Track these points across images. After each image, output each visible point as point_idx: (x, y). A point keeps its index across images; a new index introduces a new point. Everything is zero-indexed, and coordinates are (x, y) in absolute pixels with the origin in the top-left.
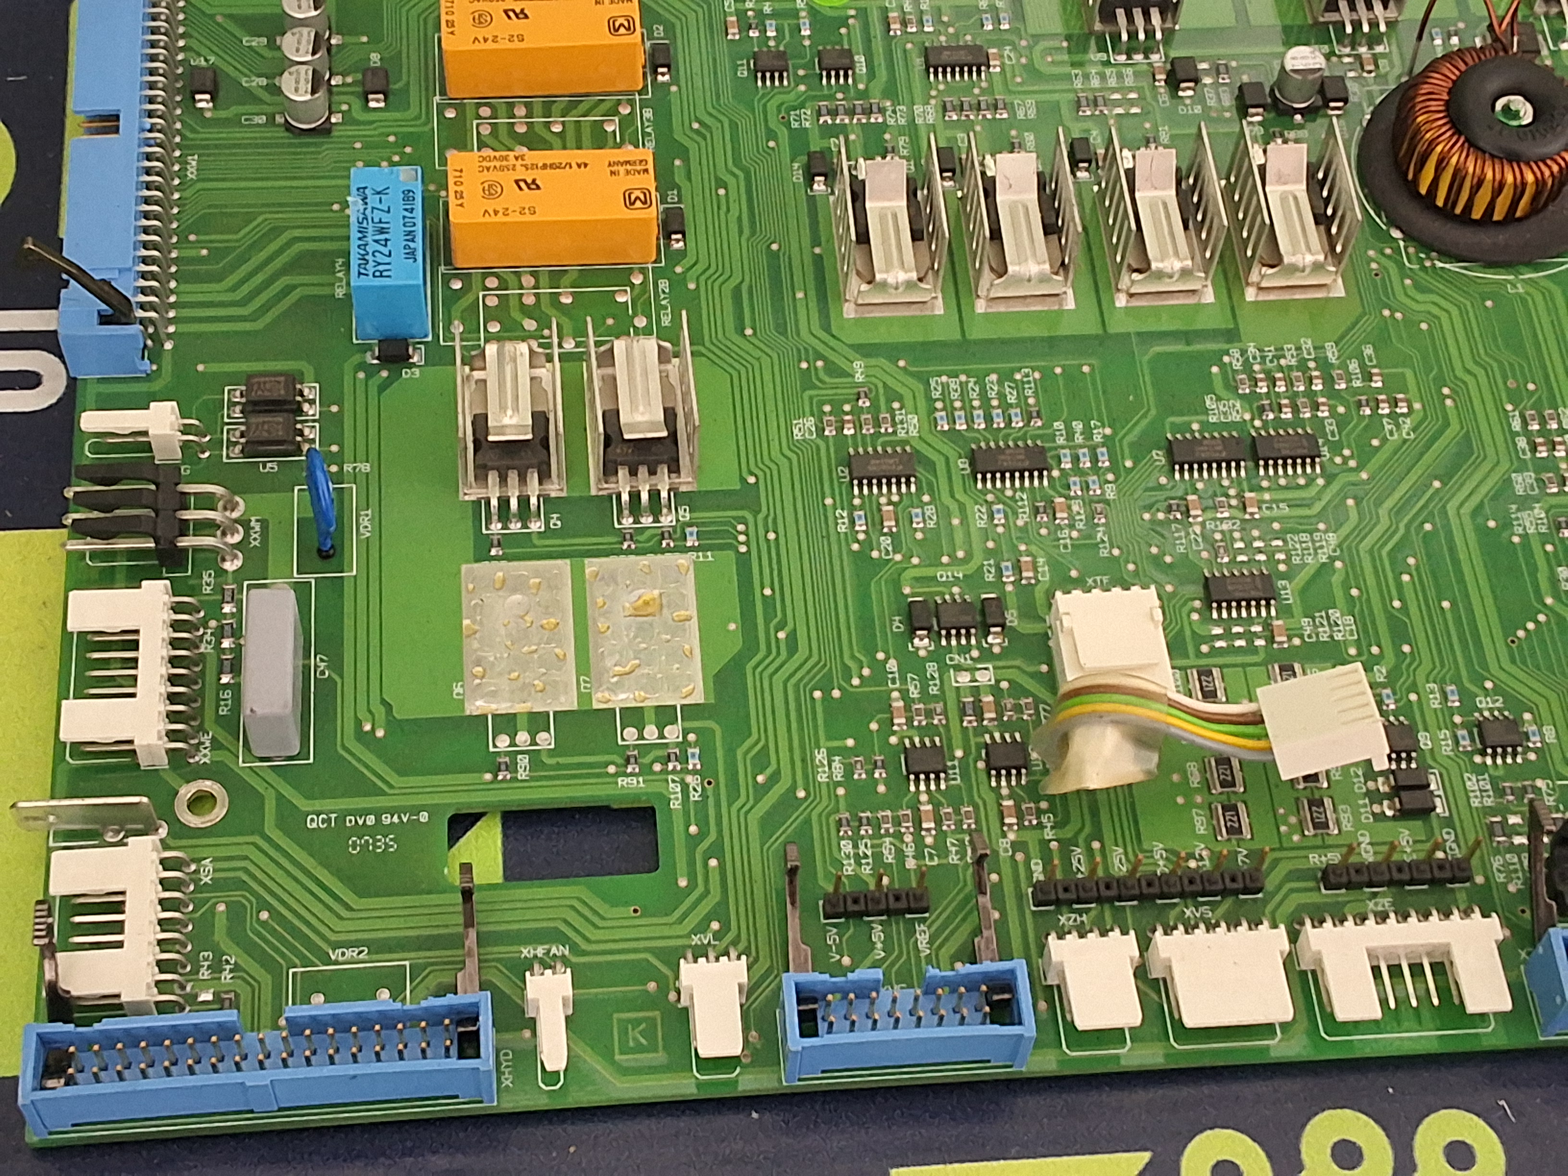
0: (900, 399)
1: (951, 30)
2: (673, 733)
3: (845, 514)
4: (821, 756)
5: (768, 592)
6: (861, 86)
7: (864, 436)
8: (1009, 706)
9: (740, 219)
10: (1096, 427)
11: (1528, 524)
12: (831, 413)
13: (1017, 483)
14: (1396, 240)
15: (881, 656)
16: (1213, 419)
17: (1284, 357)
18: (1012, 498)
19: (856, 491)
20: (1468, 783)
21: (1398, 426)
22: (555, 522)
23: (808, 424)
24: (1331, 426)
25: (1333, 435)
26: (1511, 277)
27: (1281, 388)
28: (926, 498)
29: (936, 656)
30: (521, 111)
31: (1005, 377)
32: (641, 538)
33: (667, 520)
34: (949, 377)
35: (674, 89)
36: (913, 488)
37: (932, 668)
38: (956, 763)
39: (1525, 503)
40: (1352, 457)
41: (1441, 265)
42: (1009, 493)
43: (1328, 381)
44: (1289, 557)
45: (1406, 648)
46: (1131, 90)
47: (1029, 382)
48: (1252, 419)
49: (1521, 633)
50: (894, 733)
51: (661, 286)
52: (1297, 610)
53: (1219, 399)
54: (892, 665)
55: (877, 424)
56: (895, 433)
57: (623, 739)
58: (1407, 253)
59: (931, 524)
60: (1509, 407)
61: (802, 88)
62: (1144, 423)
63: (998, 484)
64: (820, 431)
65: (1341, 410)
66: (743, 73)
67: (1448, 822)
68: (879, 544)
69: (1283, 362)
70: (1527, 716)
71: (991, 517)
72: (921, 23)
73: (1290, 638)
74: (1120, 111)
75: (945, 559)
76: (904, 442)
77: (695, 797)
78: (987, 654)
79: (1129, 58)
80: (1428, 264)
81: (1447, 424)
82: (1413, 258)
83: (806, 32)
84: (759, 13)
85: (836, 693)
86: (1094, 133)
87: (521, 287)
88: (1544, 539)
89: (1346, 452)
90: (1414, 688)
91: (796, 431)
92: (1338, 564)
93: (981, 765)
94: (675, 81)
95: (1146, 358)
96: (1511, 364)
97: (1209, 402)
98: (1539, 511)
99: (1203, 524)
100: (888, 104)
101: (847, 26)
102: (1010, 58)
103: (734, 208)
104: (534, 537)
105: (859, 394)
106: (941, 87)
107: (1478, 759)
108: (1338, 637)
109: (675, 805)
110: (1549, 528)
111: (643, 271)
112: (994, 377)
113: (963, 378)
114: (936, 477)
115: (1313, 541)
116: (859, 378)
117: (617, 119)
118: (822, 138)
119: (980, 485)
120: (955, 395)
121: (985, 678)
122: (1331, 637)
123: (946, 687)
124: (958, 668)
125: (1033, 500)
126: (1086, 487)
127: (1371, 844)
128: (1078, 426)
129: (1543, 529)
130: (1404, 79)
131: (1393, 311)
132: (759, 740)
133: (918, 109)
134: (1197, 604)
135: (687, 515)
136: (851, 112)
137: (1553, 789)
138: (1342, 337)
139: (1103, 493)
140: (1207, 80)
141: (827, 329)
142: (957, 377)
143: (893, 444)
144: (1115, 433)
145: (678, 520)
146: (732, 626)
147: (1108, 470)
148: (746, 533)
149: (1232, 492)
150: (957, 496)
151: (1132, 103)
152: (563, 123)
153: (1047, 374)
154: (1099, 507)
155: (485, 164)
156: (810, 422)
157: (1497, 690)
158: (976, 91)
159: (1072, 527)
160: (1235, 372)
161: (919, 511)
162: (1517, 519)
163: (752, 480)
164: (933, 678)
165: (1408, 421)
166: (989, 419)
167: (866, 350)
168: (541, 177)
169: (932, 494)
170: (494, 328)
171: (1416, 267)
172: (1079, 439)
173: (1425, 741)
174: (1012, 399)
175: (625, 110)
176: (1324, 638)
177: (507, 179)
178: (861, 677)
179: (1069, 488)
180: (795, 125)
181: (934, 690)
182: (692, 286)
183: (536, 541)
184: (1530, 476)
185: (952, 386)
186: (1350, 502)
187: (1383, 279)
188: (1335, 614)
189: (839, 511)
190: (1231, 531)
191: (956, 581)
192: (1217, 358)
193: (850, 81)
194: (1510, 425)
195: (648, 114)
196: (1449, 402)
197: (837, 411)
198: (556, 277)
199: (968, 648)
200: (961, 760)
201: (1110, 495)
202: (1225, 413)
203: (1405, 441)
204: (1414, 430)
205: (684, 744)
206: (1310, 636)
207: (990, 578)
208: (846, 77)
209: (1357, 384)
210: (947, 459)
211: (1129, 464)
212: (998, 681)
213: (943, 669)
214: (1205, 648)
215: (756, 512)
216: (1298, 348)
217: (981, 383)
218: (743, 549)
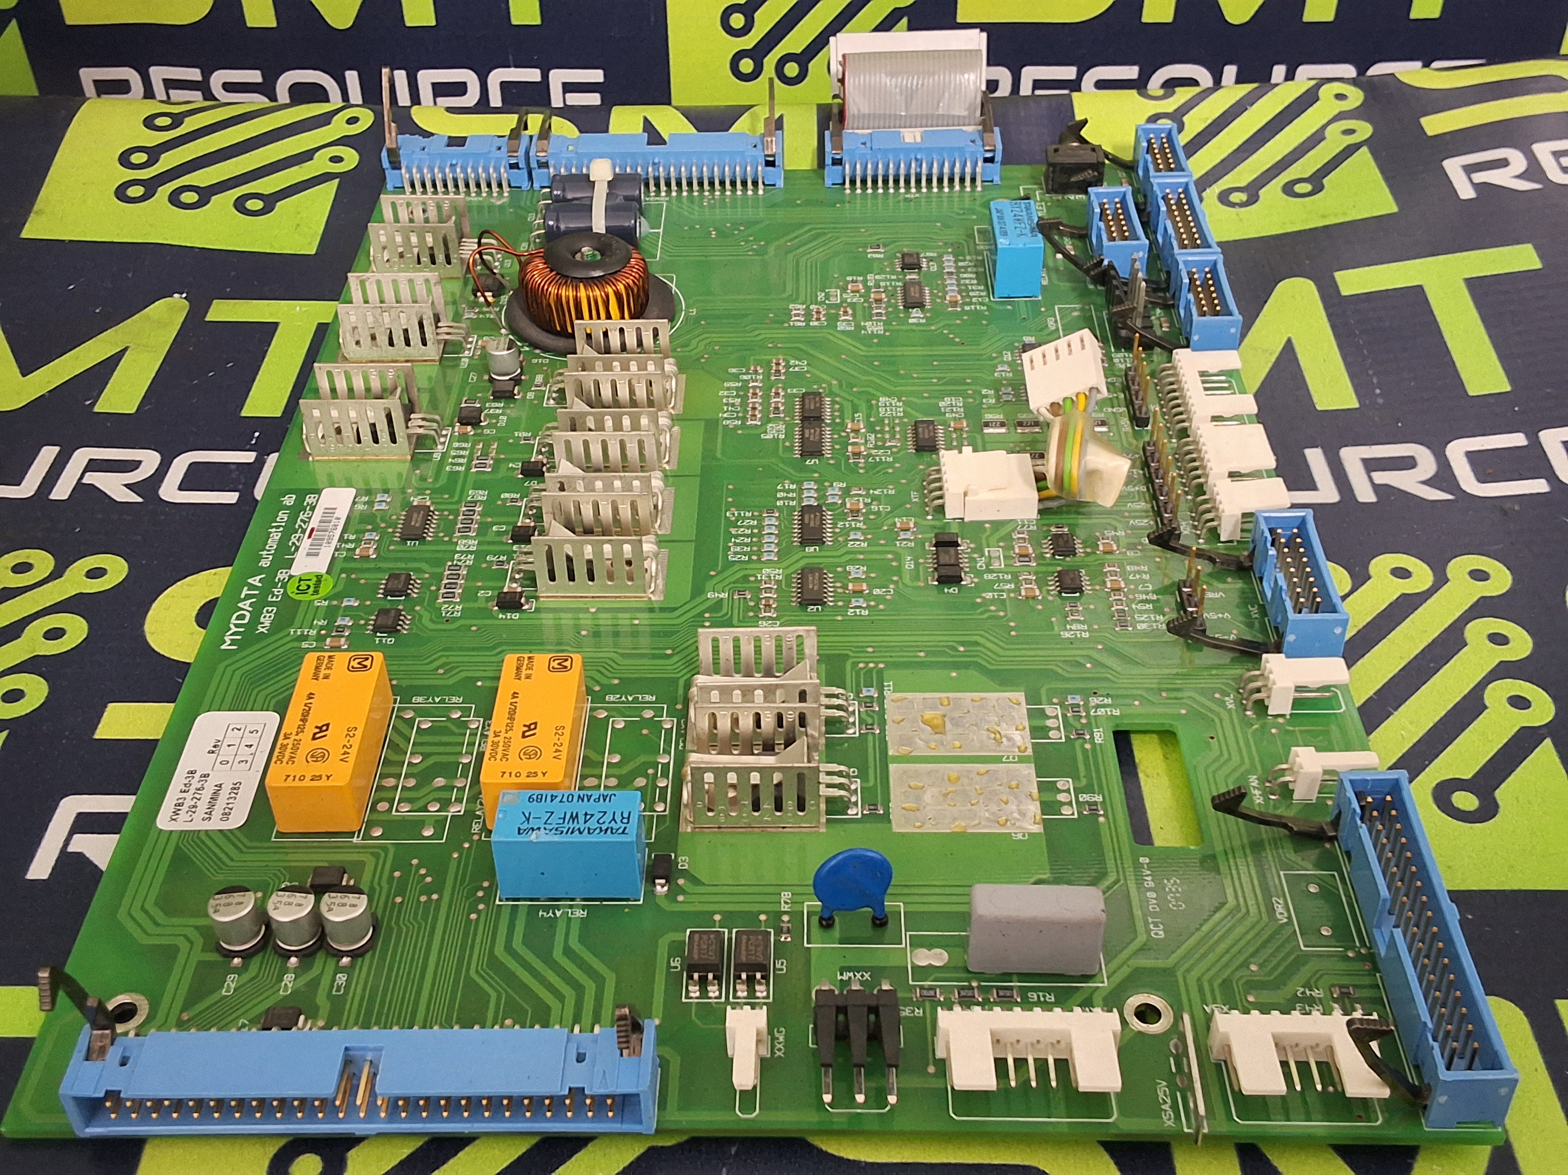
0: (746, 576)
1: (382, 525)
2: (1053, 711)
3: (852, 611)
4: (1067, 635)
5: (922, 654)
6: (427, 576)
7: (780, 597)
11: (877, 328)
12: (755, 613)
13: (831, 526)
15: (979, 601)
16: (783, 437)
17: (733, 403)
18: (843, 529)
19: (832, 602)
21: (797, 365)
22: (851, 771)
24: (793, 391)
25: (801, 390)
26: (682, 312)
28: (839, 570)
29: (979, 574)
30: (390, 782)
31: (732, 524)
32: (870, 722)
33: (852, 706)
34: (729, 550)
36: (832, 574)
37: (989, 577)
39: (861, 328)
42: (838, 530)
44: (898, 417)
45: (969, 381)
46: (474, 445)
47: (739, 514)
48: (785, 421)
49: (957, 340)
50: (1046, 598)
52: (941, 417)
54: (987, 595)
55: (770, 588)
56: (778, 581)
57: (1060, 739)
59: (863, 569)
60: (786, 324)
61: (418, 608)
62: (783, 466)
63: (831, 533)
64: (773, 618)
65: (780, 385)
66: (388, 642)
68: (880, 595)
69: (737, 404)
71: (860, 539)
72: (369, 540)
73: (962, 423)
74: (493, 452)
75: (895, 564)
76: (788, 577)
77: (1109, 701)
78: (980, 550)
81: (797, 348)
83: (354, 604)
84: (324, 628)
85: (1012, 624)
89: (815, 387)
90: (999, 381)
92: (904, 399)
93: (1069, 559)
95: (724, 459)
96: (753, 320)
97: (767, 437)
98: (868, 323)
99: (870, 449)
100: (449, 563)
101: (357, 580)
102: (422, 498)
104: (865, 785)
105: (740, 596)
106: (439, 536)
108: (961, 404)
109: (1116, 713)
113: (731, 544)
114: (821, 564)
115: (886, 406)
116: (723, 595)
117: (418, 719)
118: (475, 600)
119: (831, 542)
120: (747, 549)
121: (996, 552)
123: (1007, 572)
124: (989, 564)
126: (835, 495)
128: (781, 495)
129: (881, 323)
132: (1057, 665)
133: (460, 548)
134: (935, 457)
138: (721, 380)
139: (840, 488)
141: (672, 609)
142: (729, 547)
143: (789, 583)
144: (789, 479)
145: (854, 700)
146: (954, 674)
147: (821, 484)
148: (867, 663)
149: (844, 435)
150: (838, 555)
151: (487, 446)
153: (731, 505)
154: (853, 490)
158: (448, 518)
160: (742, 424)
161: (852, 574)
164: (997, 576)
166: (771, 535)
167: (698, 590)
168: (522, 722)
169: (836, 567)
172: (792, 495)
174: (754, 523)
175: (411, 714)
176: (963, 409)
177: (520, 743)
178: (998, 611)
179: (835, 503)
180: (458, 614)
181: (1009, 577)
182: (615, 683)
183: (871, 787)
185: (737, 550)
186: (855, 390)
188: (942, 404)
189: (849, 614)
190: (877, 438)
191: (915, 560)
192: (730, 431)
193: (418, 582)
196: (780, 345)
197: (755, 609)
199: (972, 559)
201: (843, 485)
202: (778, 431)
203: (808, 365)
204: (800, 360)
205: (1063, 705)
206: (961, 415)
207: (912, 544)
209: (760, 377)
210: (806, 557)
211: (816, 475)
212: (1000, 547)
213: (989, 571)
215: (847, 656)
216: (727, 397)
217: (736, 536)
218: (881, 666)
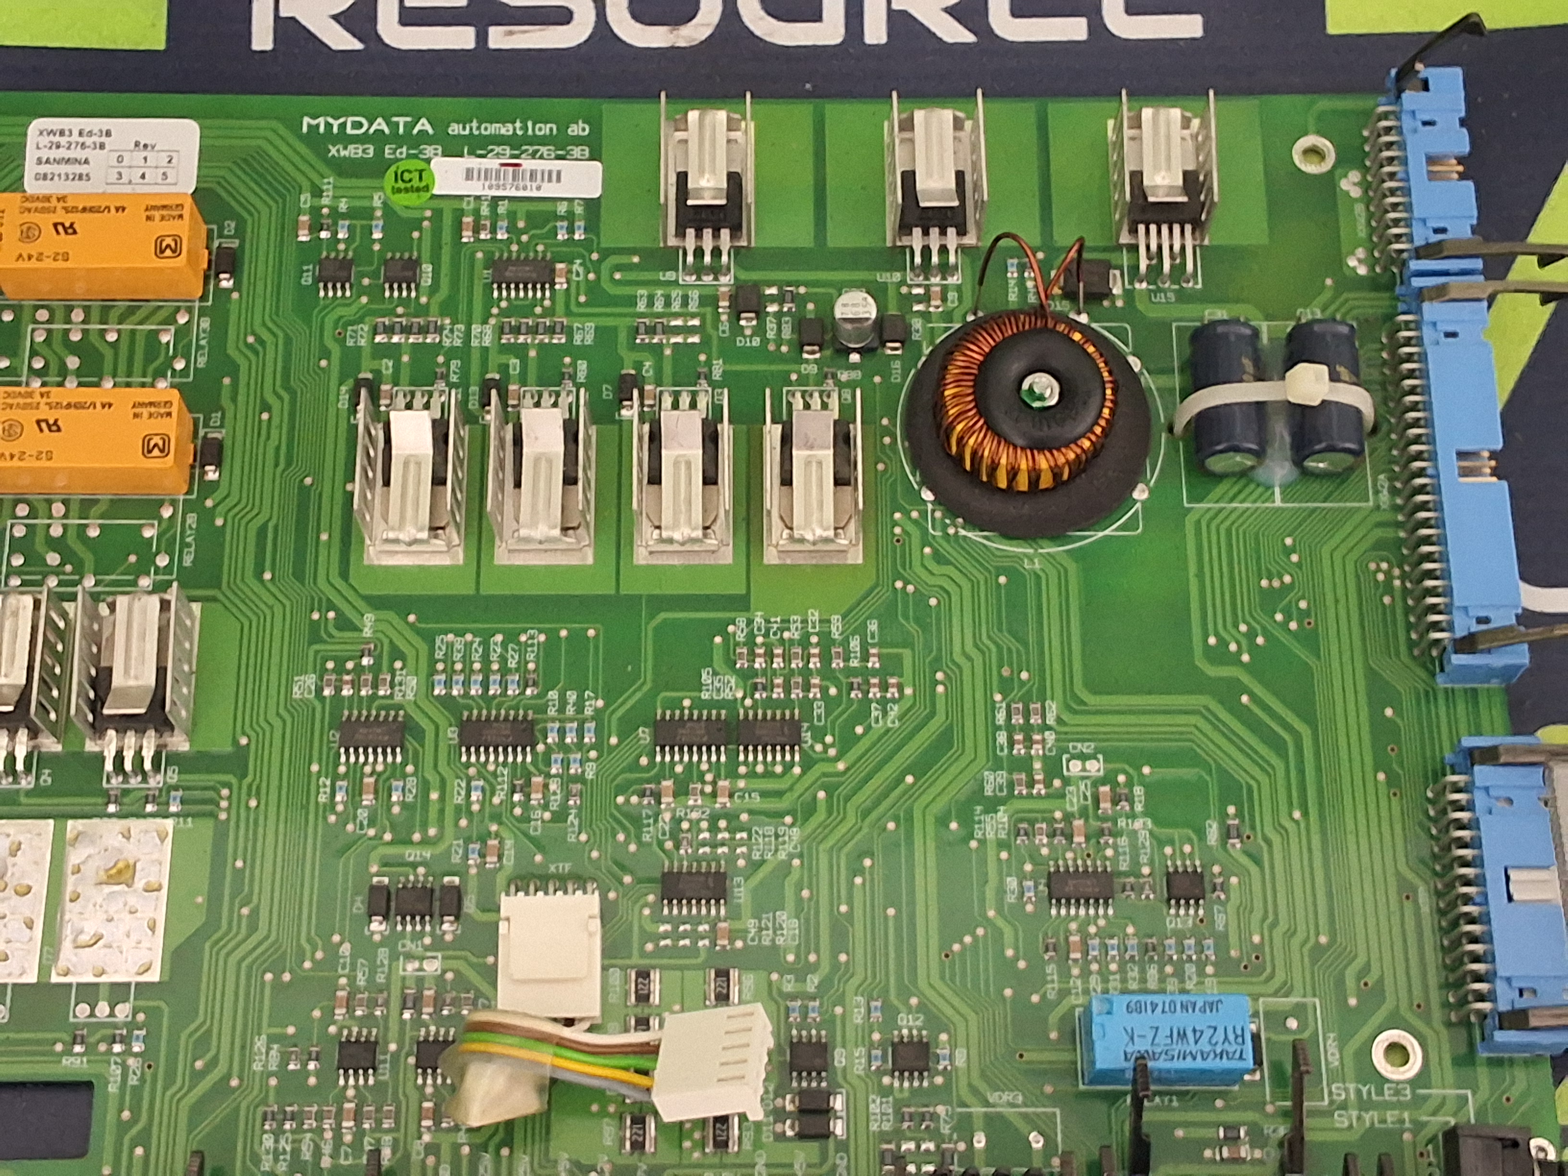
0: (403, 657)
1: (524, 238)
2: (123, 1011)
3: (328, 783)
4: (260, 1043)
5: (239, 864)
6: (424, 300)
7: (361, 698)
8: (448, 1001)
9: (278, 449)
10: (589, 698)
11: (988, 828)
12: (333, 670)
13: (501, 758)
14: (924, 502)
15: (336, 938)
16: (705, 696)
17: (789, 629)
18: (494, 774)
19: (343, 759)
20: (872, 1106)
21: (885, 713)
22: (46, 778)
23: (309, 682)
24: (819, 709)
25: (819, 720)
26: (1031, 551)
27: (778, 663)
28: (410, 769)
29: (389, 941)
30: (78, 316)
31: (511, 637)
32: (126, 800)
33: (155, 781)
34: (456, 635)
35: (235, 295)
36: (399, 759)
37: (383, 953)
38: (388, 1057)
39: (992, 806)
40: (832, 745)
41: (962, 532)
42: (491, 767)
43: (826, 658)
44: (750, 850)
45: (843, 957)
46: (693, 316)
47: (532, 645)
48: (744, 698)
49: (956, 947)
50: (334, 1023)
51: (189, 521)
52: (746, 911)
53: (715, 673)
54: (346, 949)
55: (375, 686)
56: (391, 696)
57: (75, 1016)
58: (933, 519)
59: (410, 798)
60: (998, 697)
61: (364, 300)
62: (639, 695)
63: (483, 758)
64: (319, 690)
65: (833, 691)
66: (307, 280)
67: (843, 1146)
68: (355, 817)
69: (786, 635)
70: (944, 1037)
71: (468, 795)
72: (494, 231)
73: (732, 941)
74: (679, 339)
75: (417, 837)
76: (400, 707)
77: (133, 1081)
78: (438, 944)
79: (699, 278)
80: (951, 531)
81: (933, 714)
82: (938, 524)
83: (377, 235)
84: (334, 210)
85: (287, 977)
86: (647, 364)
87: (50, 517)
88: (1002, 845)
89: (829, 739)
90: (841, 1000)
91: (295, 689)
92: (796, 862)
93: (412, 1060)
94: (237, 287)
95: (654, 623)
96: (1010, 650)
97: (705, 677)
98: (1002, 816)
99: (674, 811)
100: (447, 321)
101: (420, 229)
102: (578, 275)
103: (274, 433)
104: (22, 794)
105: (363, 651)
106: (504, 304)
107: (886, 1080)
108: (780, 941)
109: (113, 1089)
110: (1008, 834)
111: (173, 503)
112: (499, 638)
113: (469, 637)
114: (423, 746)
115: (777, 836)
116: (367, 632)
117: (172, 329)
118: (374, 358)
119: (464, 758)
120: (457, 656)
121: (432, 967)
122: (773, 940)
123: (394, 977)
124: (409, 957)
125: (513, 775)
126: (566, 764)
127: (767, 1165)
128: (572, 696)
129: (1003, 835)
130: (970, 318)
131: (906, 583)
132: (204, 1022)
133: (476, 329)
134: (651, 898)
135: (176, 776)
136: (406, 330)
137: (951, 1117)
138: (850, 611)
139: (583, 772)
140: (772, 308)
141: (344, 575)
142: (463, 635)
143: (387, 708)
144: (607, 705)
145: (165, 783)
146: (200, 900)
147: (592, 747)
148: (229, 798)
149: (709, 777)
150: (440, 769)
151: (692, 330)
152: (119, 332)
153: (552, 636)
154: (576, 787)
155: (9, 401)
156: (310, 680)
157: (922, 1008)
158: (538, 310)
159: (545, 807)
160: (737, 644)
161: (401, 783)
162: (980, 822)
163: (244, 741)
164: (382, 965)
165: (896, 708)
166: (485, 685)
168: (64, 417)
169: (416, 766)
170: (18, 561)
171: (938, 534)
172: (570, 711)
173: (839, 1058)
174: (512, 664)
175: (182, 319)
176: (766, 942)
177: (28, 418)
178: (313, 960)
179: (549, 765)
180: (350, 343)
181: (381, 979)
182: (219, 522)
183: (23, 800)
184: (1002, 777)
185: (457, 646)
186: (821, 794)
187: (904, 544)
188: (782, 916)
189: (322, 779)
190: (699, 820)
191: (423, 863)
192: (721, 628)
193: (413, 294)
194: (994, 717)
195: (205, 323)
196: (940, 689)
197: (340, 670)
198: (87, 506)
199: (422, 933)
200: (393, 1054)
201: (590, 775)
202: (718, 690)
203: (888, 730)
204: (901, 718)
205: (132, 1025)
206: (753, 940)
207: (456, 859)
208: (409, 289)
209: (855, 663)
210: (437, 728)
211: (614, 740)
212: (444, 972)
213: (394, 957)
214: (649, 947)
215: (244, 775)
216: (805, 621)
217: (485, 644)
218: (223, 816)
